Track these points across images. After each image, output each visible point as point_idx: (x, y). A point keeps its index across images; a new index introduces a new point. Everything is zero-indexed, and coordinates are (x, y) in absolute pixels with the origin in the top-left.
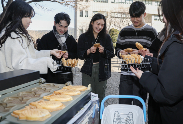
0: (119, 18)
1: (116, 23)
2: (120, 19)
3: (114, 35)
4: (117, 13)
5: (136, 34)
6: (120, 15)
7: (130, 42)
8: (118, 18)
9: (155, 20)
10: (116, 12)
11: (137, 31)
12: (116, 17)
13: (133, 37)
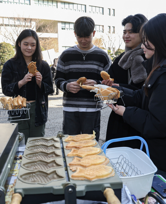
0: (11, 26)
1: (7, 34)
2: (13, 28)
3: (5, 52)
4: (8, 19)
5: (84, 58)
6: (12, 22)
7: (77, 68)
8: (9, 25)
9: (62, 29)
10: (5, 18)
11: (84, 54)
12: (6, 25)
13: (80, 62)
